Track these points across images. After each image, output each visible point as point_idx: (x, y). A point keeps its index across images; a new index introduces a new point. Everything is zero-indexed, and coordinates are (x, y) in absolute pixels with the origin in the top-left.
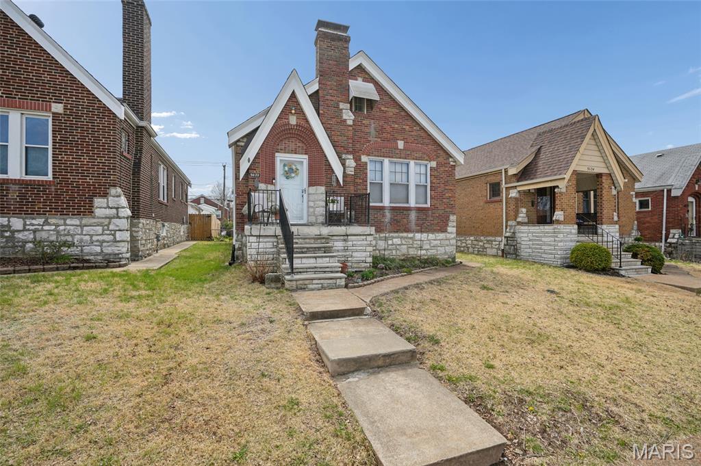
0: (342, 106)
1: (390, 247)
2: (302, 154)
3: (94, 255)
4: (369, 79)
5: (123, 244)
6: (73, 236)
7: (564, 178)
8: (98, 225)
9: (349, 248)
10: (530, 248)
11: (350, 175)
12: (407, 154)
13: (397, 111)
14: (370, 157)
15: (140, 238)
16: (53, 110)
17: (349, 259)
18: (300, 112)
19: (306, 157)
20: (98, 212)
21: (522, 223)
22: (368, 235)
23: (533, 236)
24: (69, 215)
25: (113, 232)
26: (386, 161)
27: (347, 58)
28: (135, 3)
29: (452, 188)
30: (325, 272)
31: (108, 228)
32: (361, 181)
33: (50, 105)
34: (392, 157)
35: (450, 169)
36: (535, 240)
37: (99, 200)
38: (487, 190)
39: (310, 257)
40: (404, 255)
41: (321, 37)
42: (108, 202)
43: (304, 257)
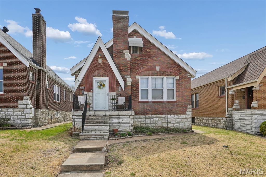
0: (124, 51)
1: (152, 122)
2: (106, 77)
3: (18, 124)
4: (140, 36)
5: (28, 120)
6: (11, 116)
7: (257, 81)
8: (19, 112)
9: (121, 122)
10: (239, 123)
11: (128, 86)
12: (161, 73)
13: (156, 51)
14: (140, 76)
15: (39, 118)
16: (4, 65)
17: (121, 127)
18: (103, 56)
19: (108, 78)
20: (20, 106)
21: (236, 109)
22: (130, 115)
23: (241, 117)
24: (9, 107)
25: (25, 115)
26: (150, 77)
27: (127, 27)
28: (37, 16)
29: (189, 90)
30: (100, 132)
31: (23, 113)
32: (136, 89)
33: (3, 64)
34: (153, 75)
35: (188, 80)
36: (242, 119)
37: (20, 101)
38: (218, 90)
39: (96, 125)
40: (160, 126)
41: (114, 18)
42: (23, 102)
43: (93, 125)
